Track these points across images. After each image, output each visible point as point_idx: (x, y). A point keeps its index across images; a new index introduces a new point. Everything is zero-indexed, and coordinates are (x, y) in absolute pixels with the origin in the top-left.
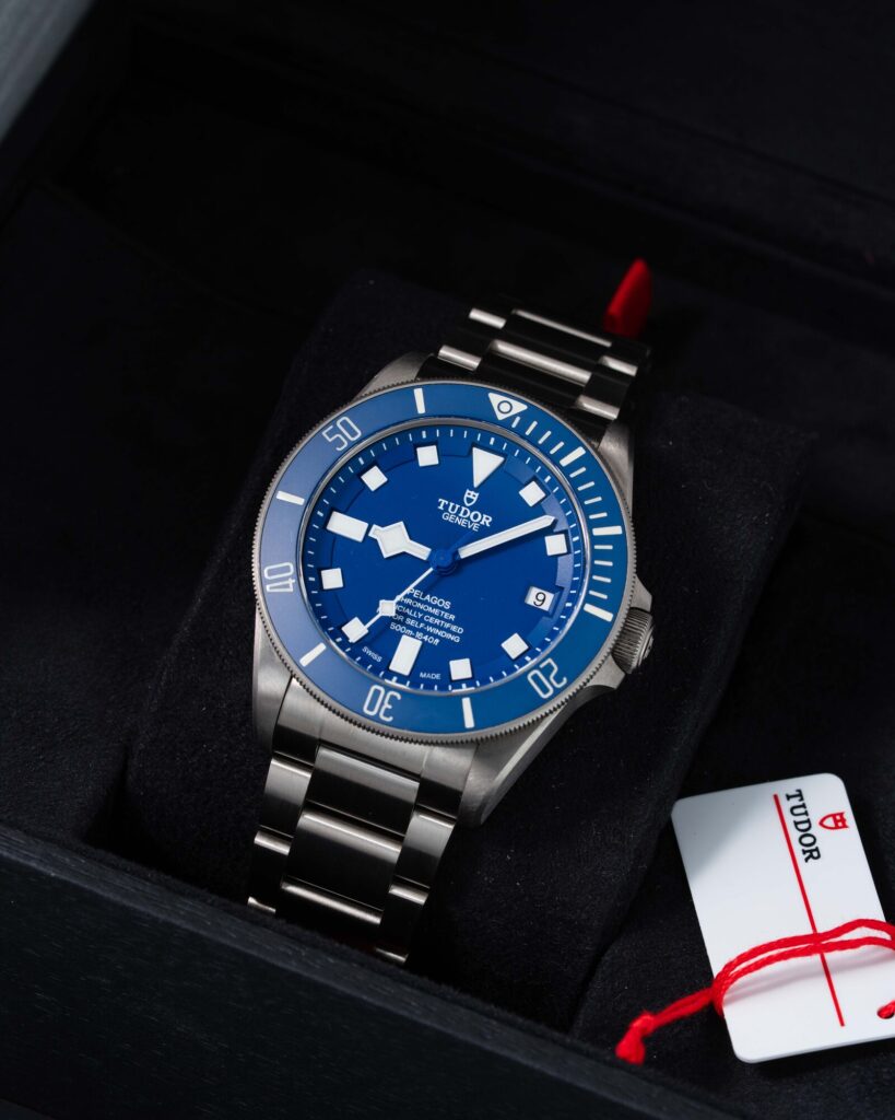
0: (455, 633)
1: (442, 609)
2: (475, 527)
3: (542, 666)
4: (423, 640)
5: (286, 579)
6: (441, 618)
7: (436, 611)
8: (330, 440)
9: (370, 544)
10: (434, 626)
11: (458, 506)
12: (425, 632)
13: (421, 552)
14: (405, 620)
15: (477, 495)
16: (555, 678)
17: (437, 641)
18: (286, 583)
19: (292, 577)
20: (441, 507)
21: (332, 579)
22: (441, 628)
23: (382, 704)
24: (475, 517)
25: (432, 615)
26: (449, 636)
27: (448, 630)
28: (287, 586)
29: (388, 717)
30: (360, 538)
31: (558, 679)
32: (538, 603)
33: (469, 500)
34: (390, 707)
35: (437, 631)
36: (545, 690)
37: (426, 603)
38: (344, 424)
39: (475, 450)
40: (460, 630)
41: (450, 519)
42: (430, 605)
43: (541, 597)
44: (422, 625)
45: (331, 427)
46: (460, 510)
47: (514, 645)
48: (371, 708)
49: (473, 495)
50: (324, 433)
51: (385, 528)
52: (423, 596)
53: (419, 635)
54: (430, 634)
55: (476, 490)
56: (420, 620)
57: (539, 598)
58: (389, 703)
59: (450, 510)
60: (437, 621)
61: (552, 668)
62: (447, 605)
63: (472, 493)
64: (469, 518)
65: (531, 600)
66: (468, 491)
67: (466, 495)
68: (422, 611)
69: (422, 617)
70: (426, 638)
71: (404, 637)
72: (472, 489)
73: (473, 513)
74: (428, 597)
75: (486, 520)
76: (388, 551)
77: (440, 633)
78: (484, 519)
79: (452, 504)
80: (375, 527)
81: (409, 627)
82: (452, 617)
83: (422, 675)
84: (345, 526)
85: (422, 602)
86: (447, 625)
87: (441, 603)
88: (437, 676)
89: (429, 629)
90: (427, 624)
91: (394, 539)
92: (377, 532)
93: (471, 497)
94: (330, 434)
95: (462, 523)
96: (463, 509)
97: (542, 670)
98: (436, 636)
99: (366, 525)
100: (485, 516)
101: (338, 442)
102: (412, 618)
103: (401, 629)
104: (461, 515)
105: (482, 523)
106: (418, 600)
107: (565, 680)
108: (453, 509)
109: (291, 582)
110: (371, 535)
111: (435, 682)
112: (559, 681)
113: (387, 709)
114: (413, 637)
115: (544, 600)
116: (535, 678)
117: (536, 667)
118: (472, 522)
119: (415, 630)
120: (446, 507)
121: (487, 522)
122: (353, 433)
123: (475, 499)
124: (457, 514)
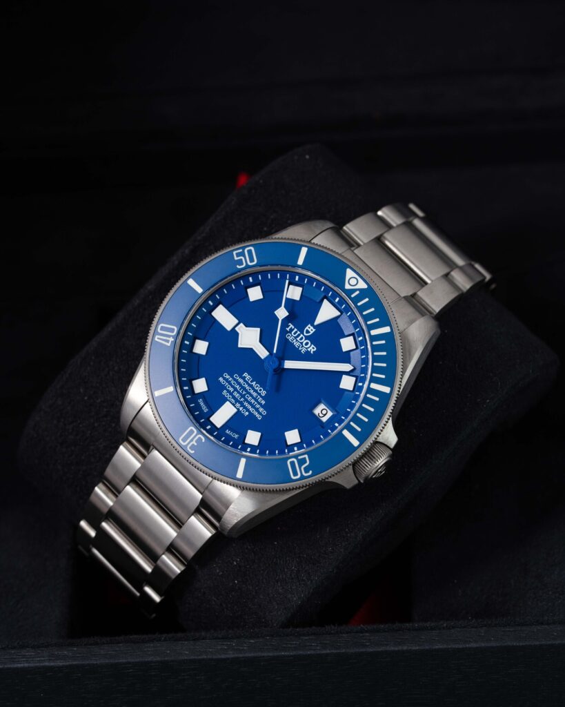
0: (260, 413)
1: (259, 394)
2: (303, 351)
3: (300, 458)
4: (238, 409)
5: (169, 336)
6: (256, 399)
7: (255, 394)
8: (236, 258)
9: (234, 334)
10: (250, 403)
11: (299, 332)
12: (242, 405)
13: (263, 353)
14: (233, 392)
15: (314, 330)
16: (305, 468)
17: (247, 413)
18: (168, 339)
19: (173, 337)
20: (288, 329)
21: (201, 347)
22: (253, 406)
23: (192, 440)
24: (307, 344)
25: (251, 395)
26: (256, 414)
27: (257, 410)
28: (168, 341)
29: (192, 450)
30: (229, 328)
31: (307, 470)
32: (321, 415)
33: (308, 332)
34: (196, 444)
35: (250, 407)
36: (295, 474)
37: (251, 386)
38: (250, 252)
39: (325, 301)
40: (264, 413)
41: (290, 339)
42: (253, 389)
43: (324, 412)
44: (242, 399)
45: (241, 250)
46: (299, 335)
47: (292, 437)
48: (184, 440)
49: (311, 329)
50: (235, 253)
51: (247, 328)
52: (251, 382)
53: (238, 405)
54: (245, 407)
55: (314, 327)
56: (243, 396)
57: (323, 412)
58: (196, 442)
59: (293, 333)
60: (253, 401)
61: (306, 462)
62: (264, 393)
63: (312, 328)
64: (302, 343)
65: (317, 411)
66: (309, 326)
67: (307, 328)
68: (246, 391)
69: (245, 395)
70: (241, 409)
71: (228, 403)
72: (312, 325)
73: (307, 341)
74: (254, 383)
75: (312, 349)
76: (242, 343)
77: (251, 409)
78: (311, 348)
79: (296, 330)
80: (241, 325)
81: (234, 397)
82: (263, 402)
83: (227, 432)
84: (224, 317)
85: (249, 385)
86: (258, 406)
87: (260, 390)
88: (236, 436)
89: (246, 404)
90: (246, 400)
91: (249, 338)
92: (241, 329)
93: (310, 330)
94: (238, 255)
95: (297, 344)
96: (302, 335)
97: (298, 460)
98: (248, 410)
99: (237, 321)
100: (313, 346)
101: (240, 262)
102: (238, 392)
103: (228, 396)
104: (298, 339)
105: (309, 350)
106: (247, 383)
107: (311, 472)
108: (295, 334)
109: (171, 339)
110: (237, 329)
111: (233, 439)
112: (306, 472)
113: (193, 445)
114: (233, 405)
115: (325, 415)
116: (292, 463)
117: (296, 457)
118: (303, 346)
119: (237, 401)
120: (291, 330)
121: (312, 350)
122: (252, 260)
123: (312, 332)
124: (296, 338)
